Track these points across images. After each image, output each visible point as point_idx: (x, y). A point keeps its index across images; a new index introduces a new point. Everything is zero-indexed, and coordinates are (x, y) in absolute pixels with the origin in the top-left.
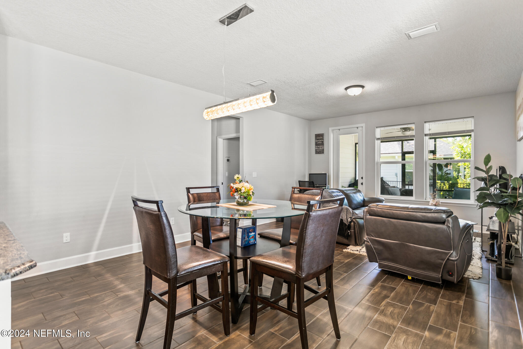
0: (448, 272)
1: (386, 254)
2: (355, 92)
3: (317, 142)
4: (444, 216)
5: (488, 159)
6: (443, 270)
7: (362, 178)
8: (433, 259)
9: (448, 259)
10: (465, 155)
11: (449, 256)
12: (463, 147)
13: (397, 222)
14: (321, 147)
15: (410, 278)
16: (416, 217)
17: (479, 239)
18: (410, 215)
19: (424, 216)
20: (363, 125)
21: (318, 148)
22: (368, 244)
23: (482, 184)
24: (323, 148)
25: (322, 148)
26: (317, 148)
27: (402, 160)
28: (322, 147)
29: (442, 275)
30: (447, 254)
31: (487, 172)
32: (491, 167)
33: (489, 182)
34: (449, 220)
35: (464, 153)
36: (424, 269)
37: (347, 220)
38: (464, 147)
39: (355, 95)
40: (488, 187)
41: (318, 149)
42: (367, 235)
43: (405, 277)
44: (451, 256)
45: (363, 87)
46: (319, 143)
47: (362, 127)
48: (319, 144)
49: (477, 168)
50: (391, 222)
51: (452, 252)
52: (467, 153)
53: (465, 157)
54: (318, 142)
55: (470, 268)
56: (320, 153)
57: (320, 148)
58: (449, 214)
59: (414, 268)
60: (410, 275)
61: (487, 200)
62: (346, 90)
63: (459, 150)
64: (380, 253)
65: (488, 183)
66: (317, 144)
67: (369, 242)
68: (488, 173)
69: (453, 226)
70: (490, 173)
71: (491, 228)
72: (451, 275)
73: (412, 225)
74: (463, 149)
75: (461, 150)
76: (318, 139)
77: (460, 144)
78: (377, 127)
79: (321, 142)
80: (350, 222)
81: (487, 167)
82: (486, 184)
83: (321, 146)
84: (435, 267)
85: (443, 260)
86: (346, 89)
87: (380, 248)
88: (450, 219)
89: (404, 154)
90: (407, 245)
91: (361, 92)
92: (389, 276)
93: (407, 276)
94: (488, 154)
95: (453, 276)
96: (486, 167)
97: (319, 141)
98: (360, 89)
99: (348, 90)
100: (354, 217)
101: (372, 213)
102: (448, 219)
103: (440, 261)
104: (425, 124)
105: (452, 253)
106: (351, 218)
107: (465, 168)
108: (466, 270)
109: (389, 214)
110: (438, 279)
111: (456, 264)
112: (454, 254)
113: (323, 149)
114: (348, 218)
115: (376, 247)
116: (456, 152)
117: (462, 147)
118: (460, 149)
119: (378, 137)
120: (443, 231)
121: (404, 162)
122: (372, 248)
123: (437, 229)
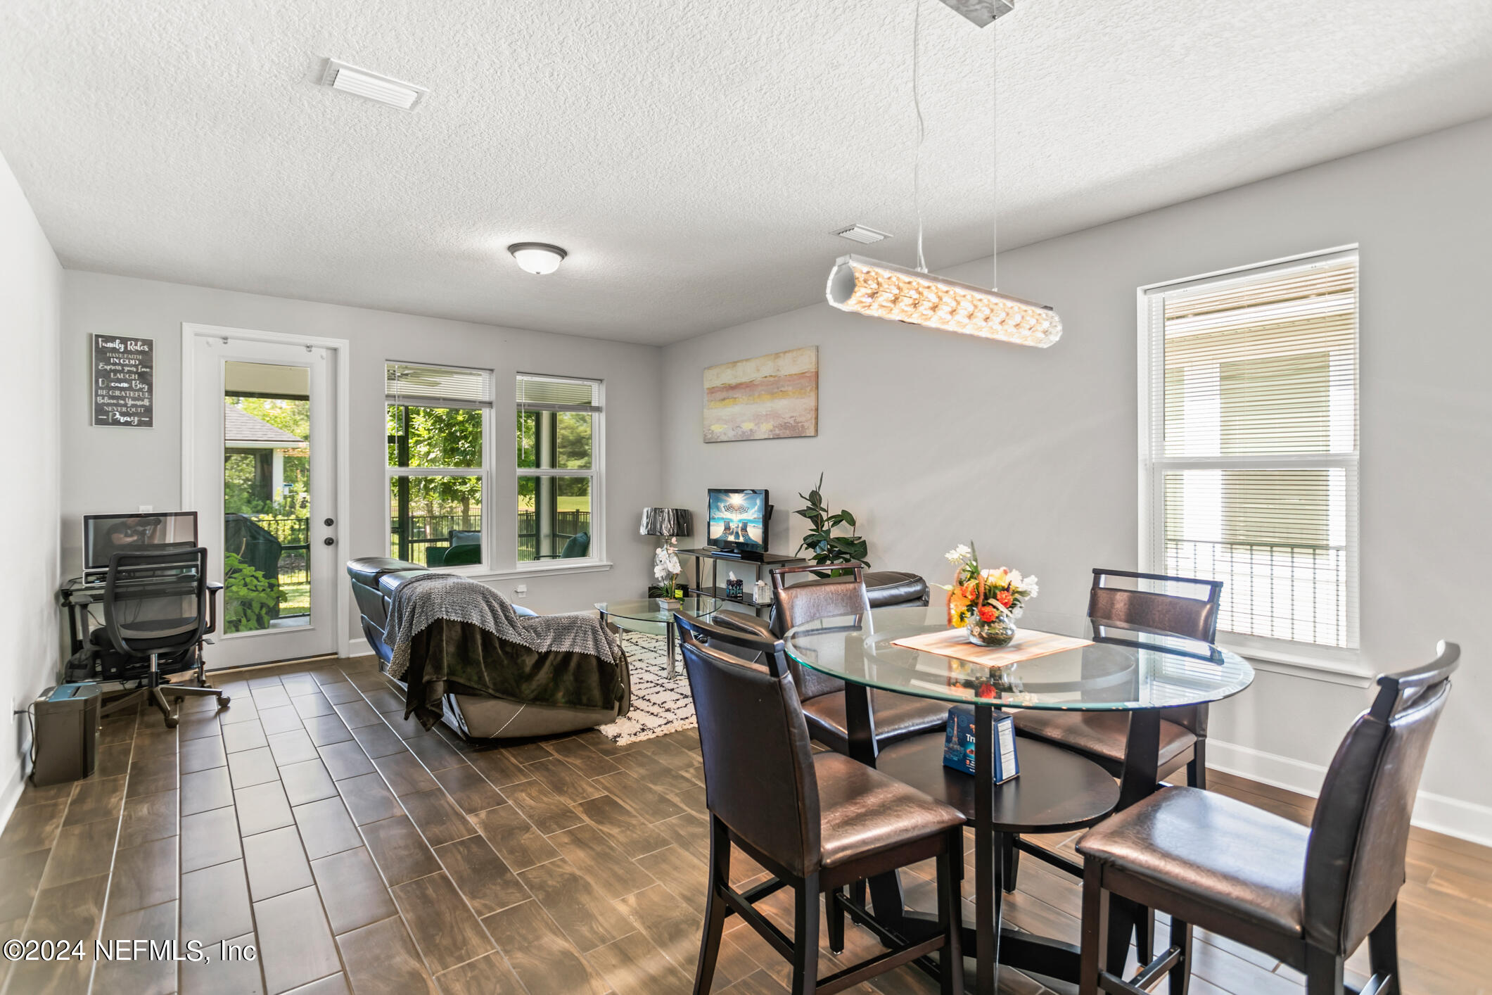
2: (538, 263)
3: (106, 373)
7: (328, 522)
14: (134, 399)
20: (343, 344)
24: (146, 402)
25: (139, 403)
26: (106, 400)
28: (139, 399)
39: (538, 273)
41: (116, 405)
45: (562, 253)
46: (120, 376)
47: (335, 349)
54: (114, 371)
56: (127, 424)
57: (130, 402)
62: (512, 254)
79: (133, 376)
83: (131, 394)
86: (514, 248)
91: (556, 268)
97: (118, 367)
98: (555, 258)
99: (520, 254)
113: (149, 410)
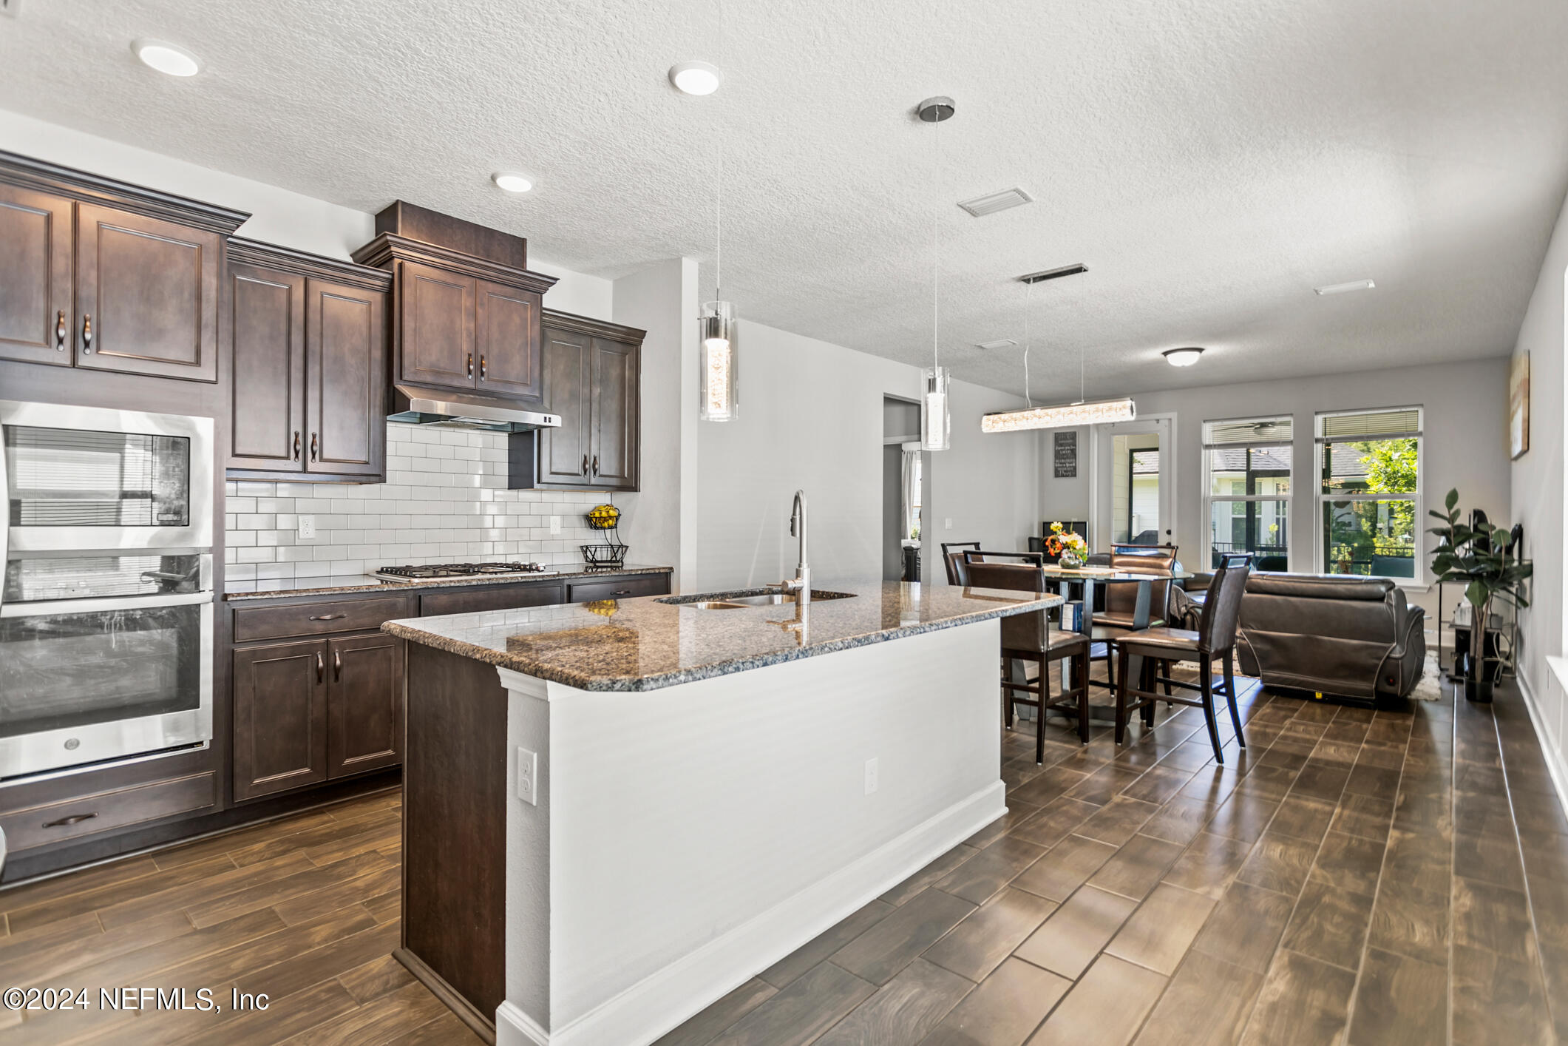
0: (1387, 679)
1: (1277, 658)
2: (1188, 360)
3: (1059, 451)
4: (1383, 589)
5: (1452, 498)
6: (1378, 676)
7: (1169, 532)
8: (1364, 659)
9: (1388, 657)
10: (1395, 478)
11: (1391, 653)
12: (1390, 458)
13: (1301, 602)
14: (1069, 463)
15: (1319, 695)
16: (1335, 592)
17: (1434, 654)
18: (1325, 590)
19: (1349, 590)
20: (1174, 416)
21: (1061, 463)
22: (1243, 642)
23: (1442, 541)
24: (1074, 465)
25: (1071, 465)
26: (1059, 465)
27: (1248, 493)
28: (1072, 463)
29: (1377, 685)
30: (1386, 649)
31: (1451, 520)
32: (1457, 513)
33: (1454, 536)
34: (1391, 596)
35: (1394, 473)
36: (1345, 678)
37: (1179, 610)
38: (1393, 458)
39: (1189, 366)
40: (1453, 544)
41: (1063, 467)
42: (1242, 626)
43: (1310, 697)
44: (1394, 651)
45: (1200, 350)
46: (1064, 452)
47: (1170, 419)
48: (1065, 454)
49: (1433, 513)
50: (1290, 601)
51: (1395, 644)
52: (1399, 474)
53: (1396, 483)
54: (1062, 450)
55: (1419, 687)
56: (1067, 476)
57: (1068, 465)
58: (1390, 586)
59: (1327, 677)
60: (1320, 690)
61: (1453, 569)
62: (1166, 357)
63: (1380, 465)
64: (1264, 657)
65: (1452, 538)
66: (1058, 455)
67: (1244, 639)
68: (1453, 522)
69: (1397, 604)
70: (1458, 522)
71: (1458, 622)
72: (1392, 684)
73: (1327, 605)
74: (1392, 463)
75: (1387, 466)
76: (1061, 445)
77: (1384, 452)
78: (1204, 422)
79: (1069, 452)
80: (1185, 614)
81: (1452, 511)
82: (1448, 540)
83: (1068, 461)
84: (1363, 672)
85: (1380, 659)
86: (1166, 354)
87: (1266, 647)
88: (1392, 593)
89: (1252, 476)
90: (1317, 640)
91: (1200, 361)
92: (1279, 697)
93: (1315, 693)
94: (1452, 488)
95: (1397, 685)
96: (1449, 512)
97: (1063, 448)
98: (1197, 354)
99: (1169, 356)
100: (1191, 605)
101: (1254, 588)
102: (1389, 592)
103: (1375, 661)
104: (1316, 417)
105: (1394, 648)
106: (1186, 606)
107: (1391, 512)
108: (1413, 688)
109: (1288, 588)
110: (1368, 693)
111: (1402, 664)
112: (1398, 648)
113: (1075, 468)
114: (1180, 606)
115: (1258, 646)
116: (1374, 471)
117: (1388, 459)
118: (1383, 465)
119: (1207, 443)
120: (1380, 612)
121: (1251, 498)
122: (1252, 651)
123: (1370, 610)
